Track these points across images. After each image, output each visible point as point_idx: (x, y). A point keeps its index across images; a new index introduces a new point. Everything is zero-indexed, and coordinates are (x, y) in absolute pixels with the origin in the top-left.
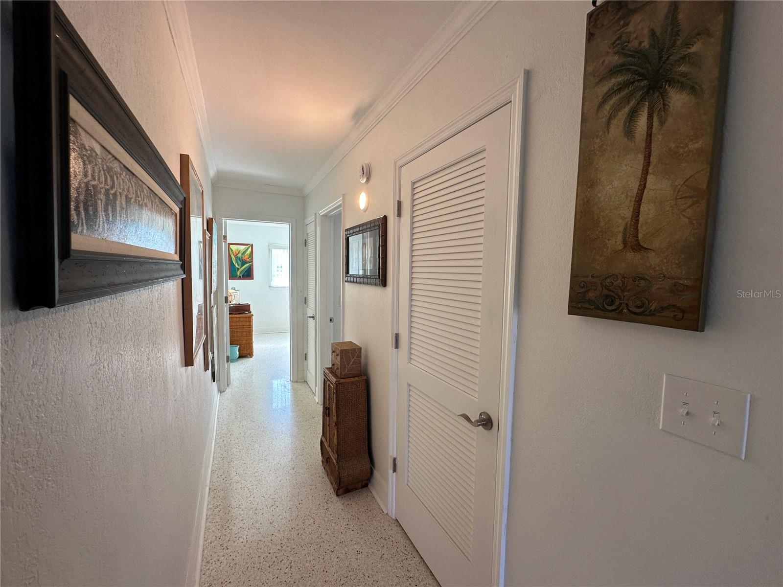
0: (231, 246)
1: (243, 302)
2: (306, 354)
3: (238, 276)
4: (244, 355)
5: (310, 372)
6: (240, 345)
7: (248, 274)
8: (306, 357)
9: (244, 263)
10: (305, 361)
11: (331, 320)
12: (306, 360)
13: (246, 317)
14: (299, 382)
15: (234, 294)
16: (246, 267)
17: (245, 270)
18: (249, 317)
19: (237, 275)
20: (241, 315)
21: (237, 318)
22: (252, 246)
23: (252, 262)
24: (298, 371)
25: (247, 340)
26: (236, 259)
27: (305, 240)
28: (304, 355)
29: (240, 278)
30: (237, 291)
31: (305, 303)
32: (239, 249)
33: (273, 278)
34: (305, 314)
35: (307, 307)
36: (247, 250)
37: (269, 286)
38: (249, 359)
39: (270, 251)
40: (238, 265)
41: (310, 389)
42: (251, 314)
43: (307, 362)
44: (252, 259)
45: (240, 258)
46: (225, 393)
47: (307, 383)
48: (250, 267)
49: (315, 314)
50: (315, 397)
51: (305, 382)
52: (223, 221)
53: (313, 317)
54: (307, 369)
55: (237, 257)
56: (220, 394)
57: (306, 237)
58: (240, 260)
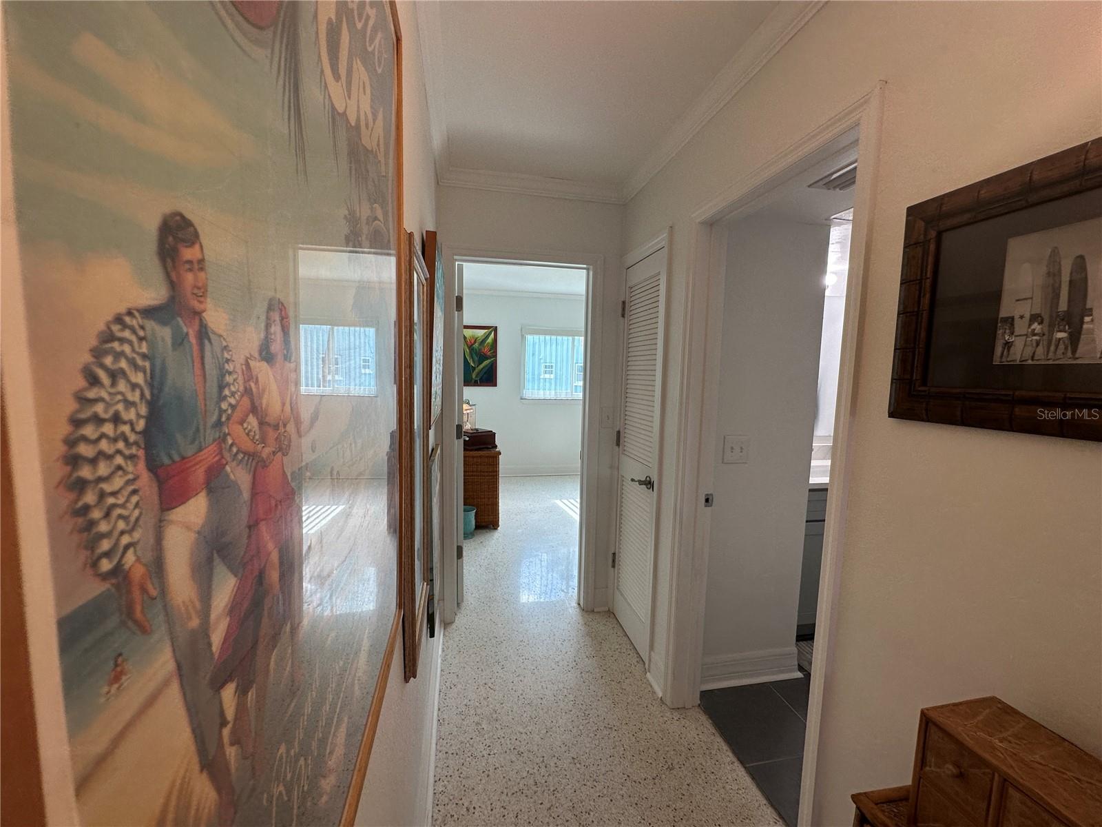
1: (483, 426)
2: (614, 554)
3: (473, 381)
4: (484, 524)
5: (622, 595)
6: (477, 506)
7: (488, 378)
8: (614, 561)
9: (482, 357)
10: (612, 569)
11: (707, 500)
12: (613, 566)
13: (489, 457)
14: (599, 612)
15: (468, 411)
16: (486, 366)
17: (484, 370)
18: (493, 457)
19: (472, 379)
20: (481, 453)
21: (473, 457)
22: (495, 329)
23: (496, 356)
24: (595, 588)
25: (489, 498)
26: (470, 352)
27: (624, 303)
28: (611, 556)
29: (476, 383)
30: (473, 407)
31: (618, 444)
32: (476, 336)
33: (528, 385)
34: (615, 467)
35: (621, 452)
36: (487, 337)
37: (519, 398)
38: (492, 534)
39: (523, 337)
40: (474, 362)
41: (628, 642)
42: (497, 450)
43: (616, 572)
44: (495, 352)
45: (476, 350)
46: (454, 626)
47: (617, 619)
48: (492, 366)
49: (655, 479)
50: (648, 674)
51: (611, 614)
52: (457, 263)
53: (648, 483)
54: (615, 587)
55: (473, 349)
56: (444, 629)
57: (627, 297)
58: (476, 353)
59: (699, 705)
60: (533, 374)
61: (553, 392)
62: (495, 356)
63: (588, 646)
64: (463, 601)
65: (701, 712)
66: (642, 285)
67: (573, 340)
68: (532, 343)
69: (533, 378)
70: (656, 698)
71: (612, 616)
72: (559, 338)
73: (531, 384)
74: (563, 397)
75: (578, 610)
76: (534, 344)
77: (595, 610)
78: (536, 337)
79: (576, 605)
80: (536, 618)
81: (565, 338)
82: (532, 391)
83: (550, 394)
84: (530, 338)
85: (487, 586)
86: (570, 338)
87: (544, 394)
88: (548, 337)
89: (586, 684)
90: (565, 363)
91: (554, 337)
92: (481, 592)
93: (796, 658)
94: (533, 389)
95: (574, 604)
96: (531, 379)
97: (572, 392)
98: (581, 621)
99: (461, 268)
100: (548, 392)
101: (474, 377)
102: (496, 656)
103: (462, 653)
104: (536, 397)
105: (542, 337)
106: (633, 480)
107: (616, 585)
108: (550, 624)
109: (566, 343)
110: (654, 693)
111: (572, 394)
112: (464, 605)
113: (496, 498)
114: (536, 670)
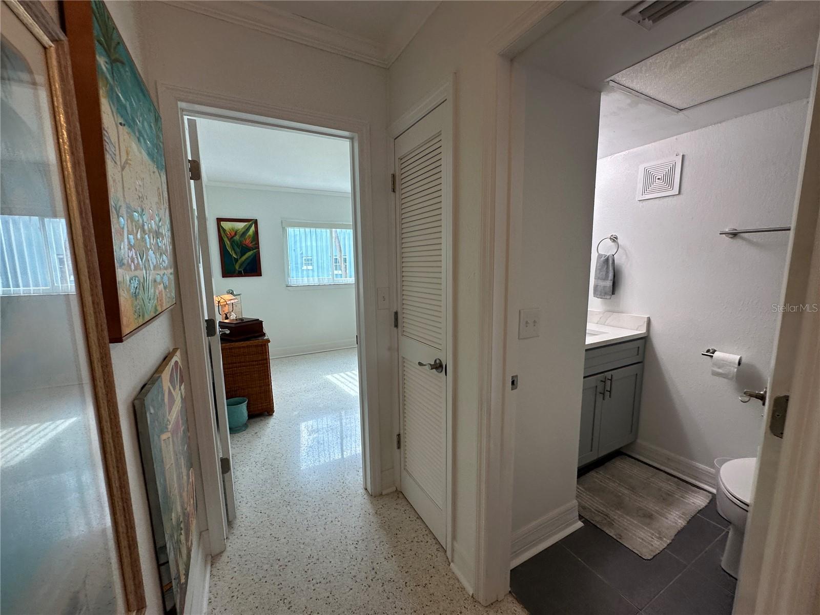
0: (223, 224)
1: (249, 314)
2: (399, 435)
3: (237, 272)
4: (257, 414)
5: (410, 475)
6: (249, 397)
7: (253, 268)
8: (399, 442)
9: (244, 249)
10: (398, 451)
11: (513, 383)
12: (399, 447)
13: (257, 346)
14: (387, 495)
15: (232, 301)
16: (249, 257)
17: (248, 261)
18: (262, 346)
19: (235, 270)
20: (248, 343)
21: (239, 348)
22: (256, 222)
24: (382, 472)
25: (260, 387)
26: (231, 244)
27: (394, 176)
28: (395, 438)
29: (240, 275)
30: (237, 297)
31: (396, 326)
32: (236, 228)
33: (293, 274)
34: (394, 349)
35: (400, 334)
36: (248, 229)
37: (285, 286)
38: (266, 421)
39: (284, 230)
40: (236, 253)
41: (423, 526)
42: (266, 338)
43: (402, 453)
44: (258, 243)
45: (237, 242)
46: (224, 558)
47: (405, 498)
48: (255, 256)
49: (449, 363)
50: (452, 564)
51: (399, 494)
52: (186, 118)
53: (438, 366)
54: (402, 468)
55: (234, 241)
56: (212, 565)
57: (397, 171)
58: (238, 246)
59: (510, 592)
60: (297, 264)
61: (316, 278)
62: (258, 248)
63: (384, 543)
64: (235, 517)
65: (515, 601)
66: (414, 154)
67: (331, 233)
68: (293, 235)
69: (297, 267)
70: (466, 596)
71: (401, 495)
72: (319, 230)
73: (294, 272)
74: (326, 282)
75: (365, 496)
76: (295, 236)
77: (383, 494)
78: (297, 229)
79: (363, 491)
80: (324, 518)
81: (324, 230)
82: (298, 279)
83: (314, 281)
84: (290, 231)
85: (264, 488)
86: (328, 230)
87: (308, 281)
88: (308, 230)
89: (391, 600)
90: (325, 253)
91: (313, 230)
92: (258, 497)
93: (577, 510)
94: (297, 276)
95: (361, 491)
96: (294, 268)
97: (333, 278)
98: (372, 511)
99: (193, 125)
100: (311, 279)
101: (237, 267)
102: (280, 589)
103: (235, 598)
104: (301, 284)
105: (302, 230)
106: (420, 364)
107: (402, 465)
108: (339, 524)
109: (324, 234)
110: (463, 589)
111: (333, 280)
112: (238, 522)
113: (269, 385)
114: (331, 598)
